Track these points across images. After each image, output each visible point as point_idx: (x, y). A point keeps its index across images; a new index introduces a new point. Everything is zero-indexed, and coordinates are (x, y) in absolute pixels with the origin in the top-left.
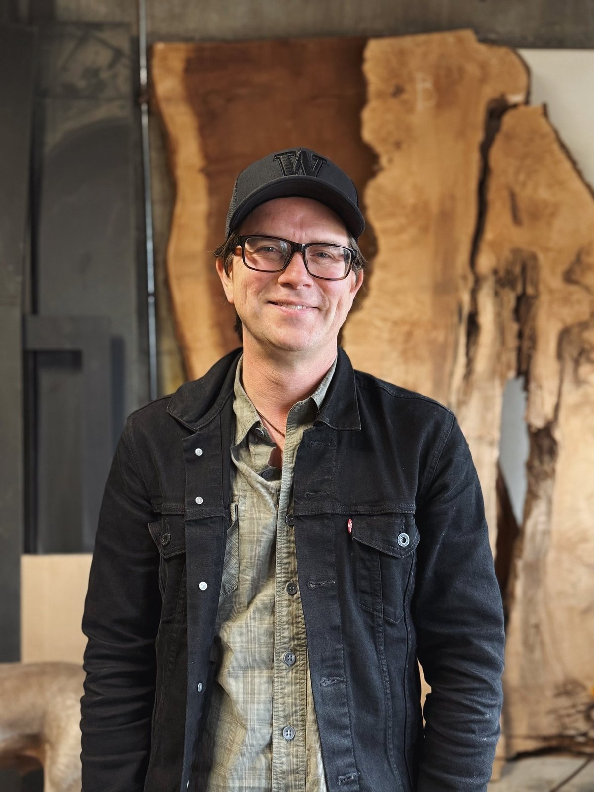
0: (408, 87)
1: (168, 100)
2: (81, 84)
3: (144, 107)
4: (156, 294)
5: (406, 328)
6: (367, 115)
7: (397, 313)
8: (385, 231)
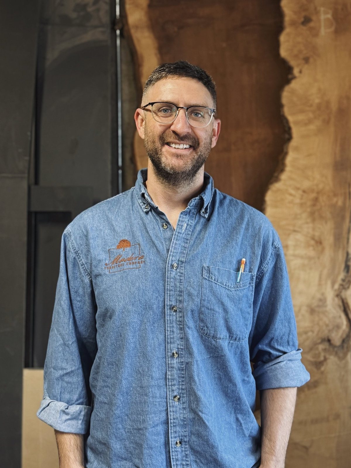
0: (314, 18)
1: (137, 27)
2: (74, 15)
3: (118, 32)
4: (123, 168)
5: (313, 195)
6: (283, 38)
7: (306, 184)
8: (297, 123)
